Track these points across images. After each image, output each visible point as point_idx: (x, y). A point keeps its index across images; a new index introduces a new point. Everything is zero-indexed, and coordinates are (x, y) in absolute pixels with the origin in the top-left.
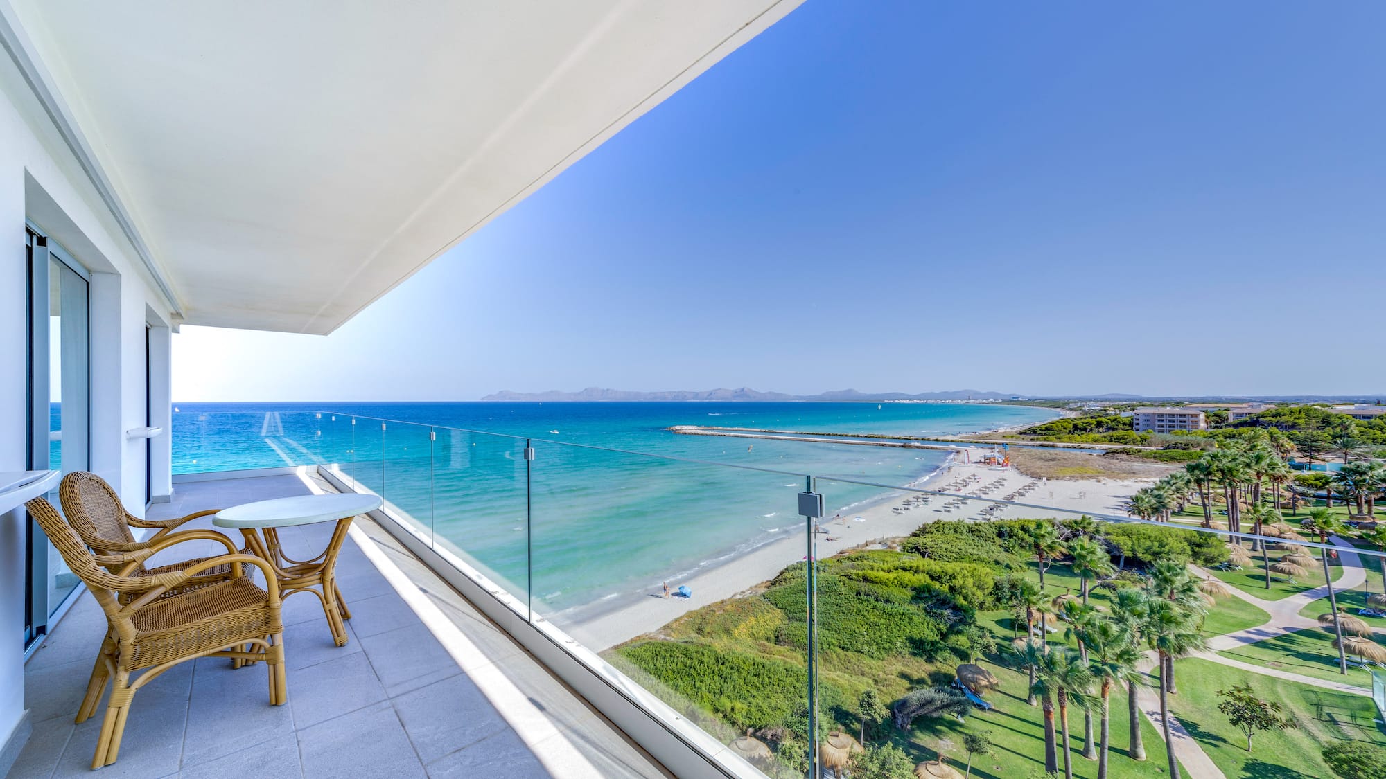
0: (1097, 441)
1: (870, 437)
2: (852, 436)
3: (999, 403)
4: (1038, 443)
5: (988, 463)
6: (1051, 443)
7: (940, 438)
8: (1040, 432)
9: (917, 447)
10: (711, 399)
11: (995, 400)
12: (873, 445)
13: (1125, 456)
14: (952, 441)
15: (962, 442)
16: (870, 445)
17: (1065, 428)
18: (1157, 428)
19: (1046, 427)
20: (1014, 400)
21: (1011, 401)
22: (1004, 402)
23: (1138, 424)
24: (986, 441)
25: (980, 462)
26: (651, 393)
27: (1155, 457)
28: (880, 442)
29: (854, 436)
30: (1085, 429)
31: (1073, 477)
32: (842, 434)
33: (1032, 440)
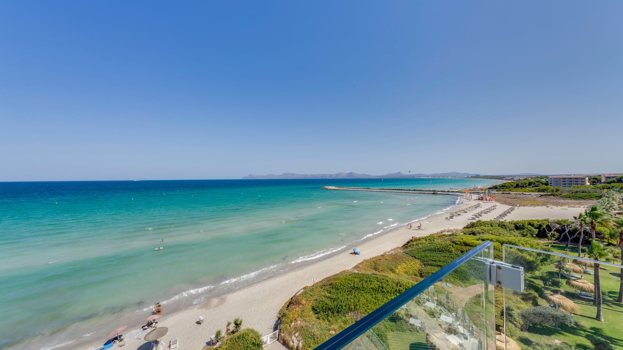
0: (532, 191)
1: (416, 190)
2: (407, 190)
3: (470, 178)
4: (500, 192)
5: (481, 200)
6: (508, 192)
7: (451, 191)
8: (499, 188)
9: (440, 194)
10: (338, 177)
11: (468, 176)
12: (419, 193)
13: (552, 197)
14: (456, 192)
15: (461, 192)
16: (417, 193)
17: (512, 186)
18: (562, 185)
19: (502, 186)
20: (477, 177)
21: (476, 177)
22: (472, 177)
23: (551, 183)
24: (473, 191)
25: (477, 199)
26: (311, 175)
27: (569, 197)
28: (421, 192)
29: (408, 190)
30: (523, 187)
31: (533, 205)
32: (402, 189)
33: (497, 191)
